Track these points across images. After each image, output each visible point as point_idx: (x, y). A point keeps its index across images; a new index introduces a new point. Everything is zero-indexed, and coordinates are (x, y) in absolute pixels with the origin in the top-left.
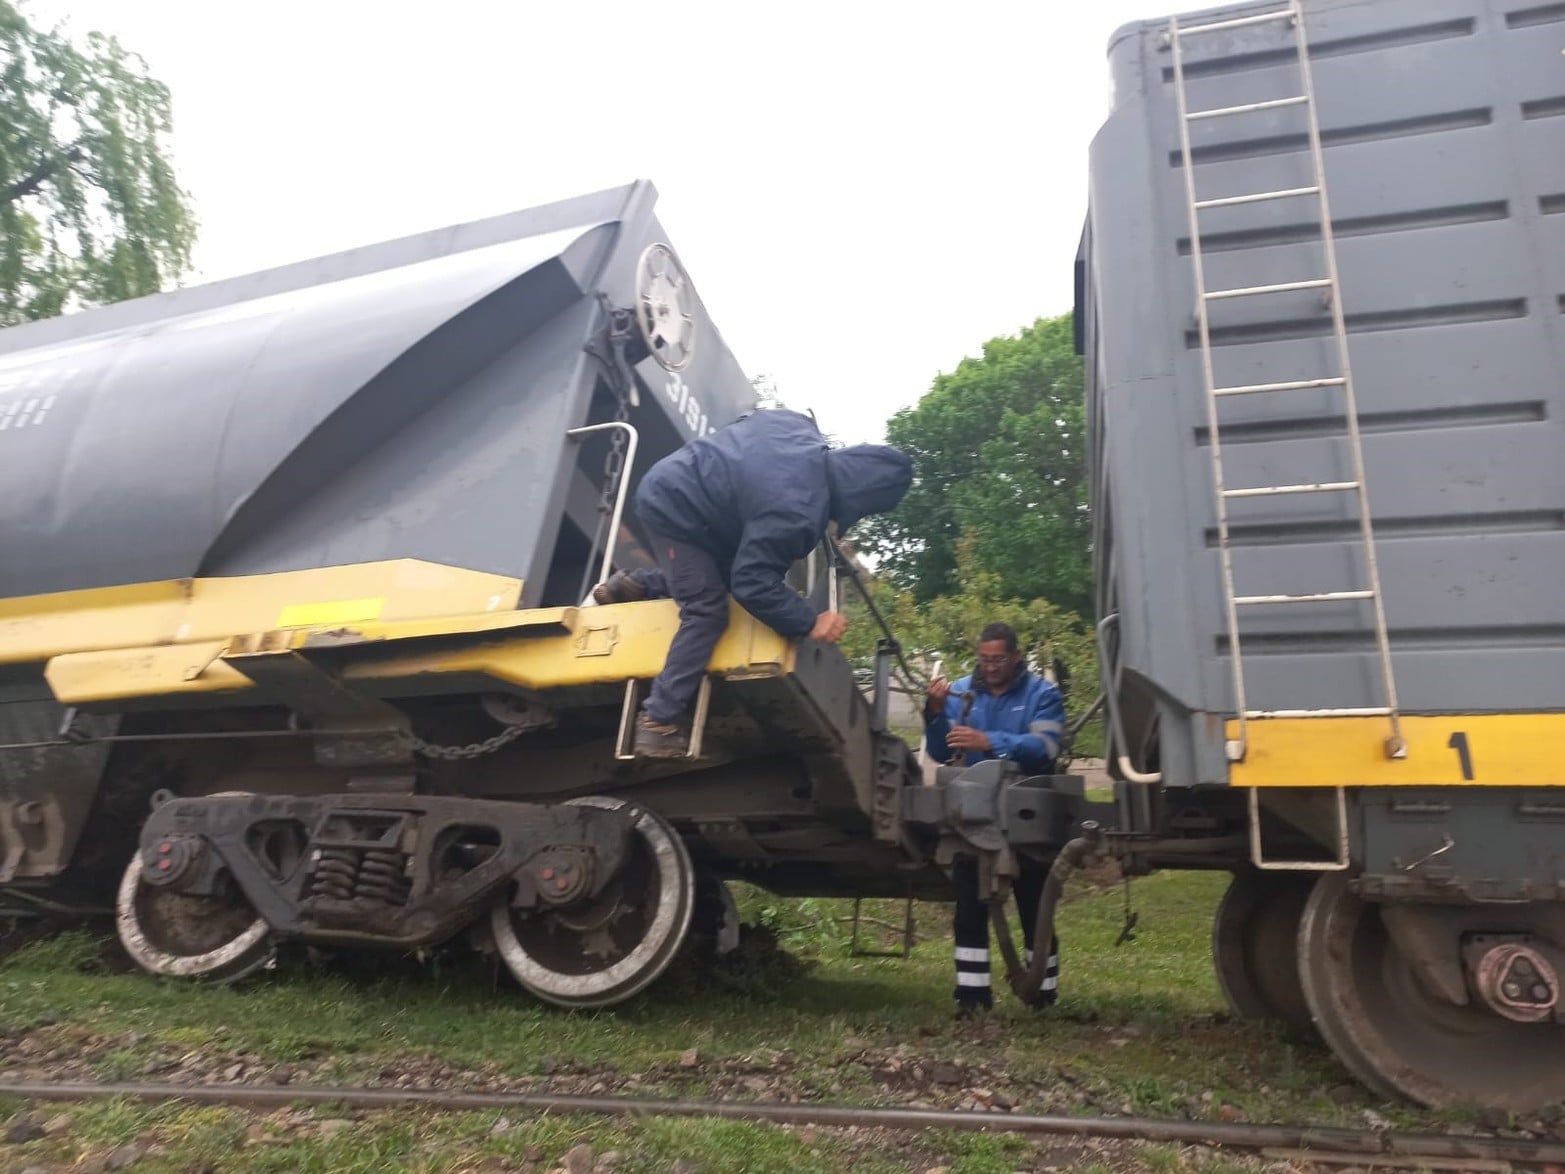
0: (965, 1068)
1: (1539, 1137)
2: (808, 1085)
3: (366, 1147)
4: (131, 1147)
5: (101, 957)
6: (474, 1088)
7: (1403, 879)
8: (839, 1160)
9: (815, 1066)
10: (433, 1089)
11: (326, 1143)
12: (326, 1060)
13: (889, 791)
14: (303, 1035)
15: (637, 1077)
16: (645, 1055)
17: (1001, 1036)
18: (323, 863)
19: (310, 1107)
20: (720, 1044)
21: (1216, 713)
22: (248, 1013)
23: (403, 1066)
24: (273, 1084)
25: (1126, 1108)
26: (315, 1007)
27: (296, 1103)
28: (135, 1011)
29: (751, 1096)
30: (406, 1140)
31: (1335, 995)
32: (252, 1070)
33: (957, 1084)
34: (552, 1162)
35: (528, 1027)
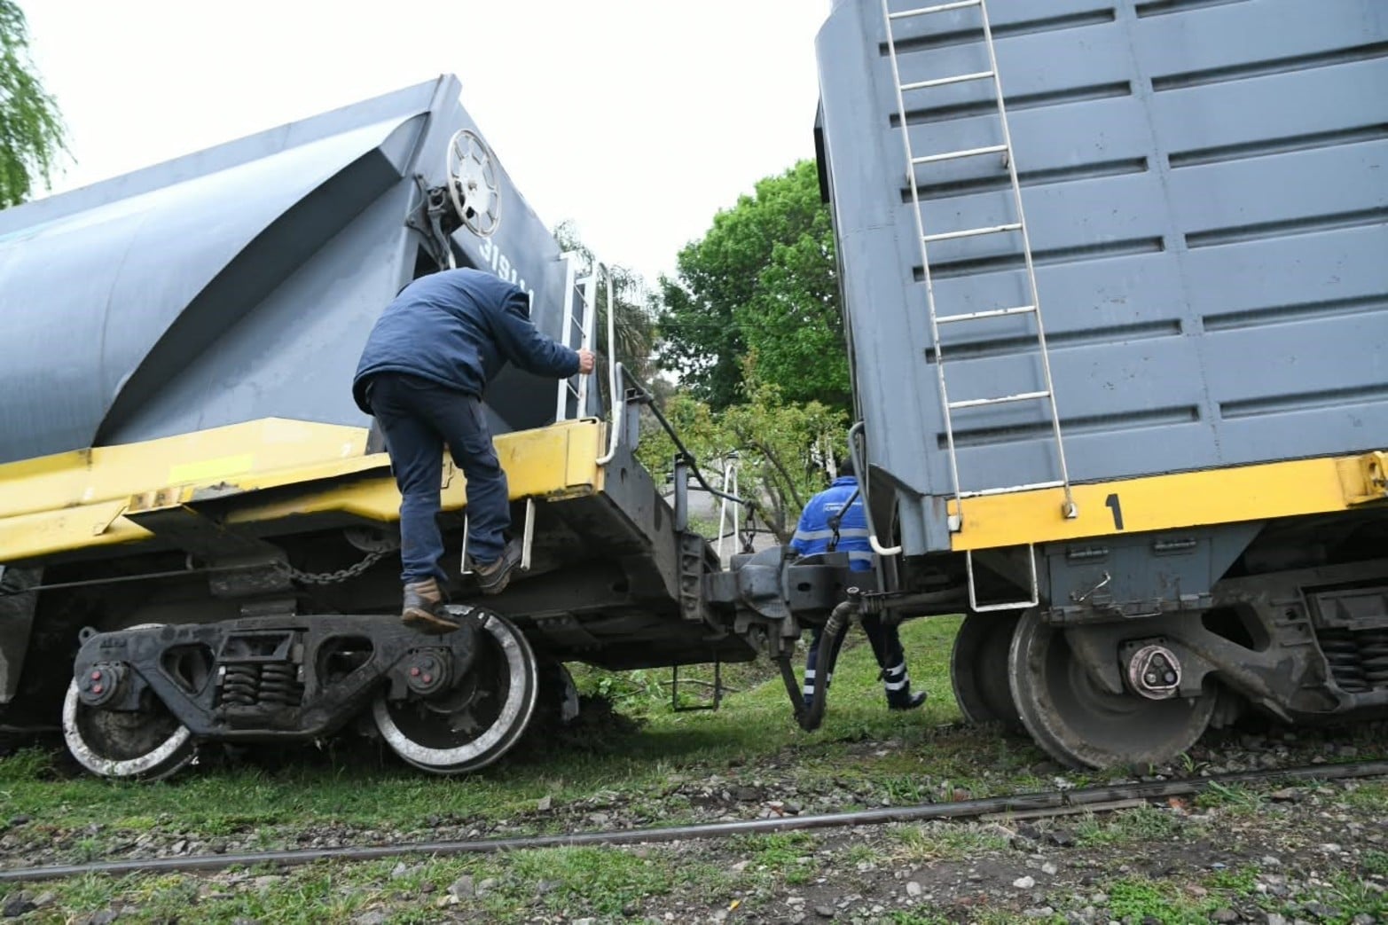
0: (763, 787)
1: (1169, 778)
2: (640, 814)
3: (294, 894)
4: (108, 909)
5: (54, 766)
6: (374, 843)
7: (1077, 608)
8: (666, 865)
9: (646, 799)
10: (342, 846)
11: (262, 893)
12: (253, 832)
13: (692, 579)
14: (231, 814)
15: (504, 822)
16: (509, 805)
17: (792, 760)
18: (229, 677)
19: (245, 868)
20: (569, 792)
21: (940, 496)
22: (183, 801)
23: (315, 831)
24: (213, 854)
25: (885, 802)
26: (237, 792)
27: (233, 866)
28: (91, 807)
29: (596, 827)
30: (325, 887)
31: (1035, 698)
32: (194, 845)
33: (757, 800)
34: (442, 891)
35: (414, 792)
